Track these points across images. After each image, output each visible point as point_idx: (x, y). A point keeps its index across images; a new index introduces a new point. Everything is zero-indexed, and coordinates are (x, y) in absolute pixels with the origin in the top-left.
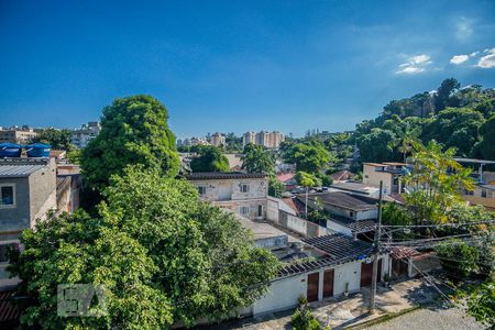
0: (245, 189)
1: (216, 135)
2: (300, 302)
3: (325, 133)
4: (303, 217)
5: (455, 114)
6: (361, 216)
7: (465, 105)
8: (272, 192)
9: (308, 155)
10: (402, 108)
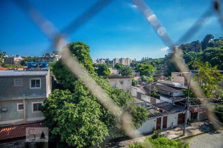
0: (122, 83)
1: (101, 60)
2: (154, 130)
3: (150, 59)
4: (148, 95)
5: (212, 51)
6: (175, 94)
7: (216, 46)
8: (133, 84)
9: (145, 69)
10: (186, 48)
